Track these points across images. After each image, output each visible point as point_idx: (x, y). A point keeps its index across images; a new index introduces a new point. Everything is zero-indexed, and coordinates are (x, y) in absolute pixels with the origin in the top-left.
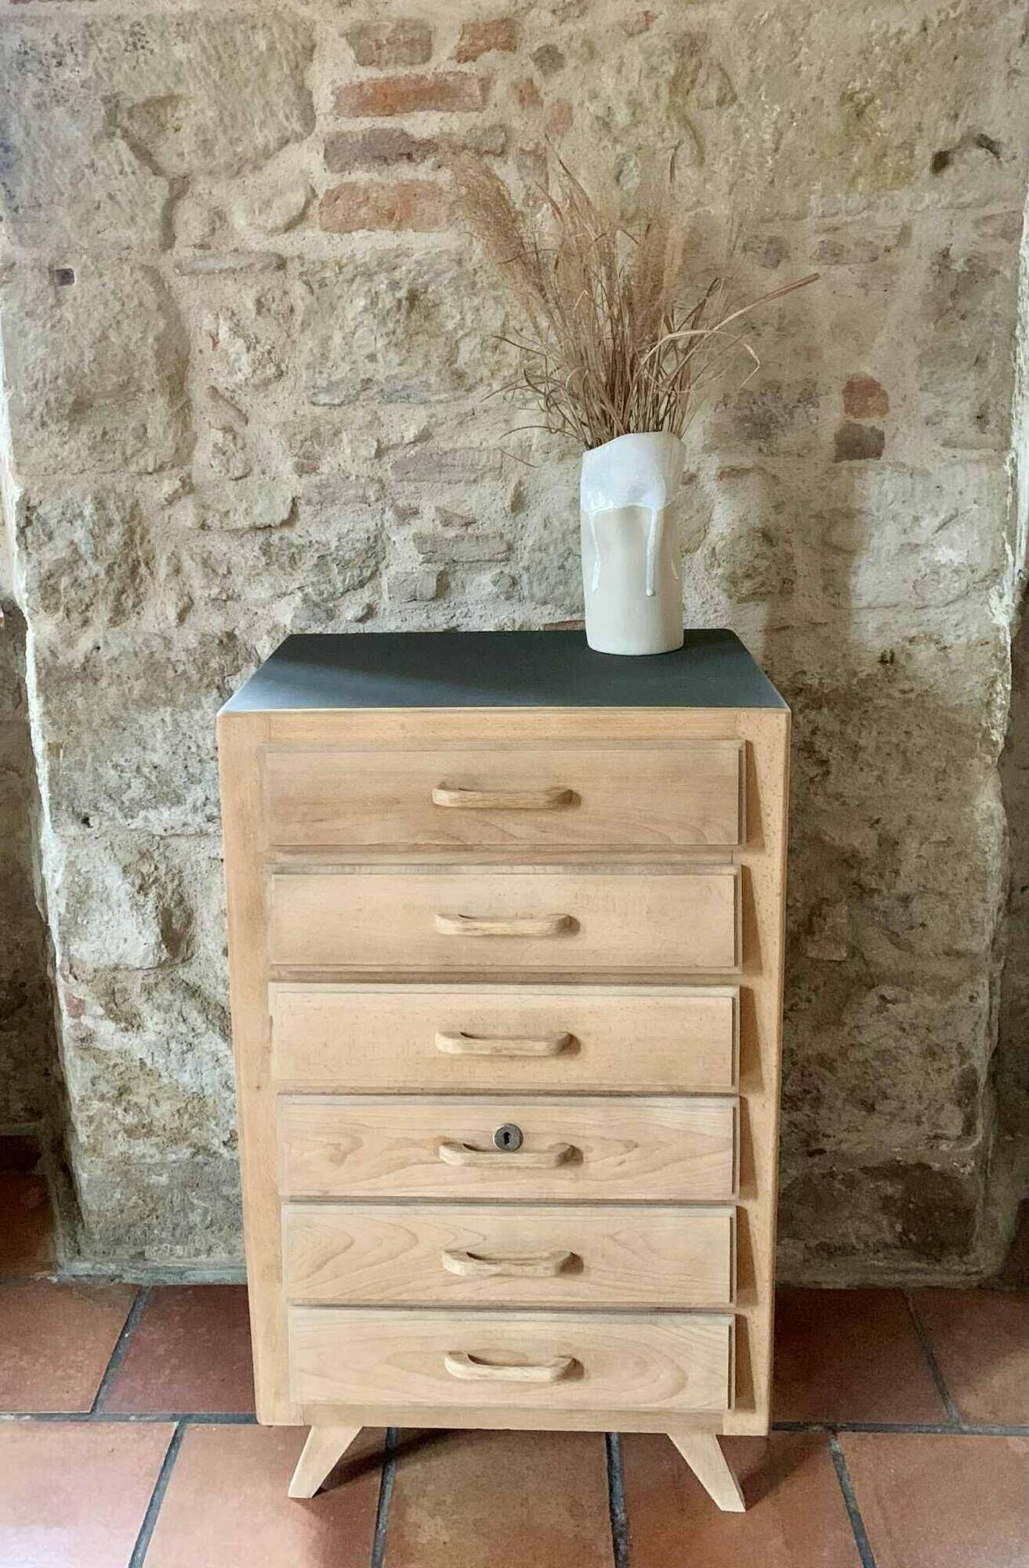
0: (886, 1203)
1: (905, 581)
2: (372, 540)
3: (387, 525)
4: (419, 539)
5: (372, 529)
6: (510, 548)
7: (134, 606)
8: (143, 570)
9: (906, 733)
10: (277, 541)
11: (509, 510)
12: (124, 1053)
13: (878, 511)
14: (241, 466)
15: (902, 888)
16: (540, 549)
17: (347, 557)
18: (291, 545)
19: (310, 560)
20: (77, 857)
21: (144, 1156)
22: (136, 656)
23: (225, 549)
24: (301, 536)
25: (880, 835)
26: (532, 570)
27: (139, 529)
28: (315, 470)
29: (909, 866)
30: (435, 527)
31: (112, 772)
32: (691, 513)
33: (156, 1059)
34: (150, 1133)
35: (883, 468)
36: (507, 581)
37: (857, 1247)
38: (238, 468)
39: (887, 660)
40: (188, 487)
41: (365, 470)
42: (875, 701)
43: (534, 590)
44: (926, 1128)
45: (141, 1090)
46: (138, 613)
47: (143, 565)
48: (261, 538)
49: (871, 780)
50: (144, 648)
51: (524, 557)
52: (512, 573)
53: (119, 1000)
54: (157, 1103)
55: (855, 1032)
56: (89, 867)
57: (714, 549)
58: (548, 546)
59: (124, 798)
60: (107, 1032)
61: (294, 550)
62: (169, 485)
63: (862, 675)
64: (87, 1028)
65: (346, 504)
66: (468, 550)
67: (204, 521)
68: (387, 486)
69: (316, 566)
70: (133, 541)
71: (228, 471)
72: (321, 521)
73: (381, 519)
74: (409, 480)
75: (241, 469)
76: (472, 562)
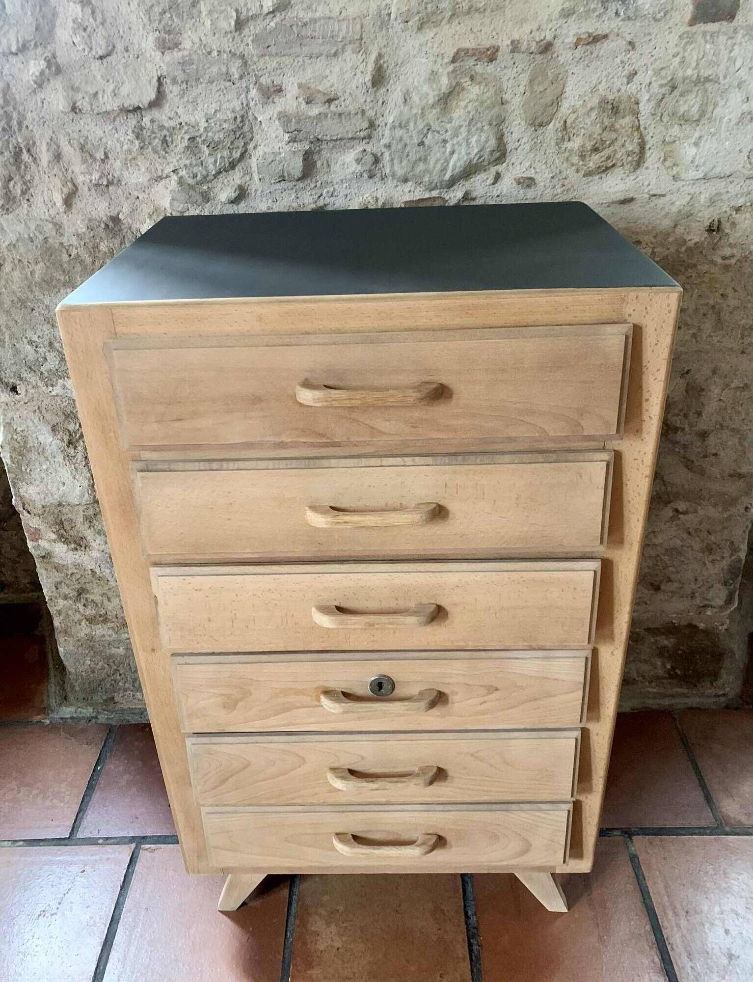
0: (662, 652)
1: (740, 151)
2: (239, 120)
3: (252, 104)
4: (284, 118)
5: (238, 109)
6: (372, 125)
7: (24, 193)
8: (25, 156)
9: (722, 295)
10: (148, 123)
11: (369, 84)
12: (77, 566)
13: (725, 77)
14: (103, 43)
15: (702, 426)
16: (400, 126)
17: (216, 139)
18: (162, 127)
19: (180, 142)
20: (12, 419)
21: (103, 636)
22: (32, 241)
23: (100, 133)
24: (170, 118)
25: (688, 384)
26: (393, 148)
27: (15, 115)
28: (177, 45)
29: (711, 408)
30: (299, 104)
31: (29, 347)
32: (546, 84)
33: (103, 570)
34: (106, 620)
35: (735, 31)
36: (369, 159)
37: (637, 679)
38: (100, 46)
39: (714, 229)
40: (54, 69)
41: (227, 44)
42: (699, 267)
43: (396, 168)
44: (698, 601)
45: (95, 591)
46: (28, 200)
47: (24, 151)
48: (133, 121)
49: (688, 337)
50: (37, 234)
51: (385, 135)
52: (375, 150)
53: (68, 528)
54: (109, 599)
55: (651, 536)
56: (23, 427)
57: (565, 122)
58: (408, 122)
59: (42, 369)
60: (61, 551)
61: (165, 132)
62: (35, 67)
63: (691, 244)
64: (44, 549)
65: (211, 82)
66: (331, 128)
67: (74, 104)
68: (249, 62)
69: (188, 147)
70: (10, 127)
71: (91, 49)
72: (188, 101)
73: (246, 97)
74: (270, 55)
75: (104, 47)
76: (336, 140)
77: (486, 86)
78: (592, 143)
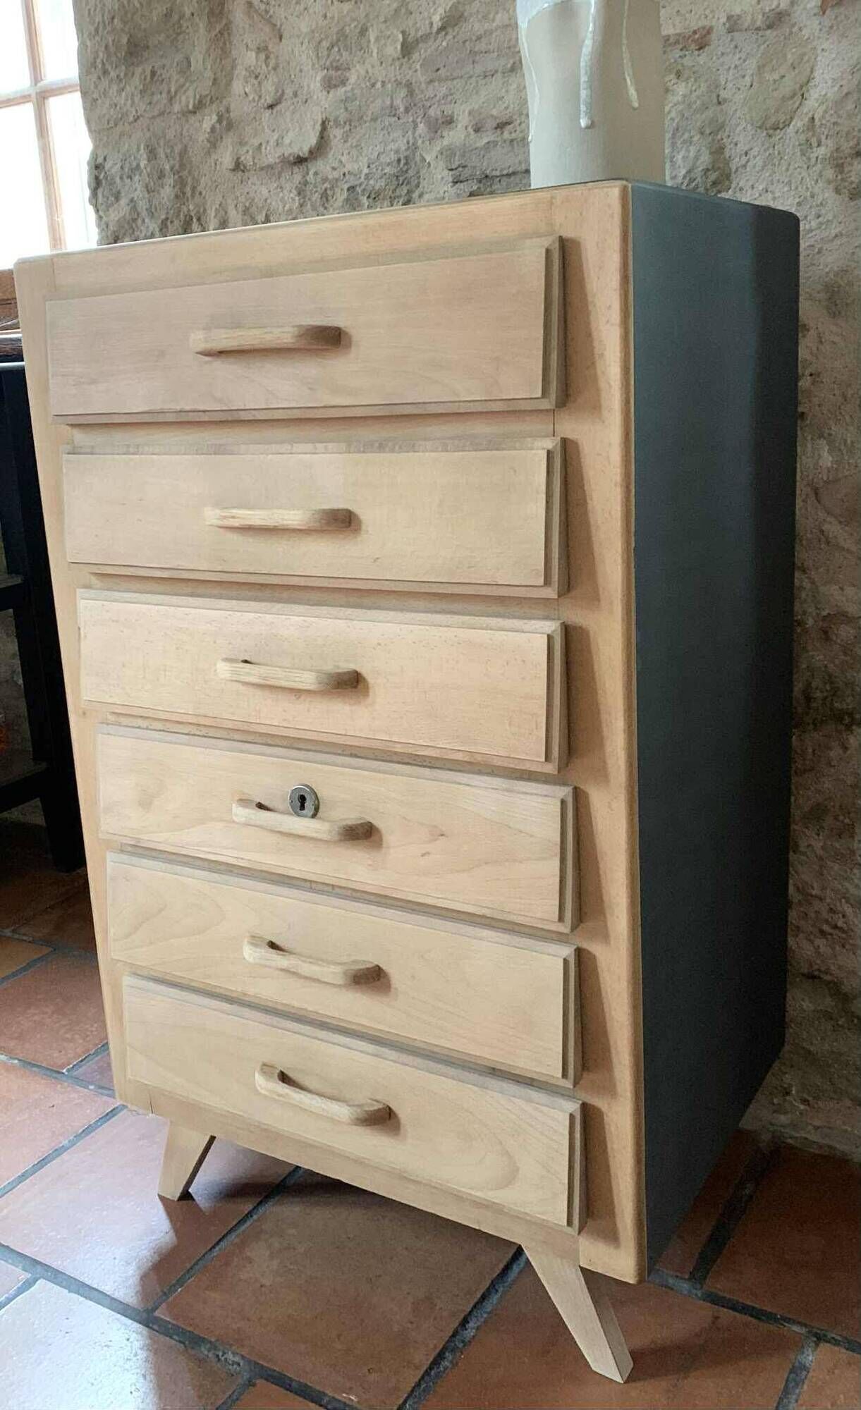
2: (403, 162)
3: (419, 142)
4: (450, 153)
5: (403, 149)
10: (312, 177)
14: (272, 89)
17: (377, 187)
18: (325, 180)
19: (340, 195)
24: (334, 169)
27: (189, 180)
28: (343, 82)
30: (468, 135)
40: (227, 123)
41: (393, 73)
47: (195, 220)
48: (297, 175)
57: (813, 118)
61: (327, 185)
62: (209, 120)
65: (374, 120)
66: (501, 161)
67: (238, 159)
68: (417, 91)
69: (347, 200)
70: (184, 194)
71: (260, 97)
72: (351, 146)
73: (414, 133)
74: (440, 80)
75: (272, 94)
76: (508, 175)
77: (696, 80)
78: (851, 144)
